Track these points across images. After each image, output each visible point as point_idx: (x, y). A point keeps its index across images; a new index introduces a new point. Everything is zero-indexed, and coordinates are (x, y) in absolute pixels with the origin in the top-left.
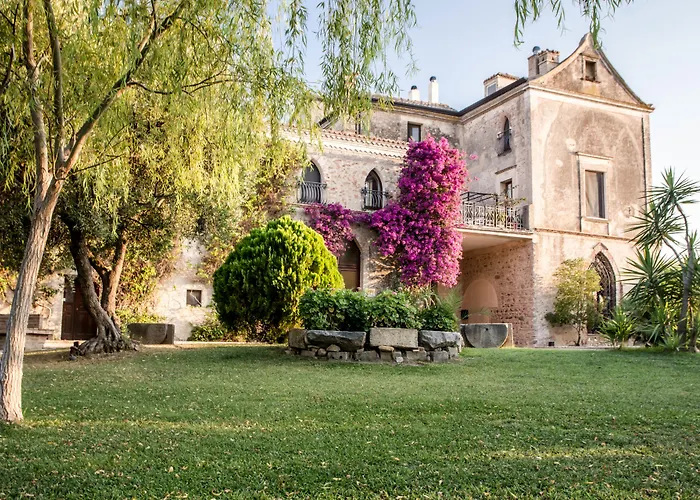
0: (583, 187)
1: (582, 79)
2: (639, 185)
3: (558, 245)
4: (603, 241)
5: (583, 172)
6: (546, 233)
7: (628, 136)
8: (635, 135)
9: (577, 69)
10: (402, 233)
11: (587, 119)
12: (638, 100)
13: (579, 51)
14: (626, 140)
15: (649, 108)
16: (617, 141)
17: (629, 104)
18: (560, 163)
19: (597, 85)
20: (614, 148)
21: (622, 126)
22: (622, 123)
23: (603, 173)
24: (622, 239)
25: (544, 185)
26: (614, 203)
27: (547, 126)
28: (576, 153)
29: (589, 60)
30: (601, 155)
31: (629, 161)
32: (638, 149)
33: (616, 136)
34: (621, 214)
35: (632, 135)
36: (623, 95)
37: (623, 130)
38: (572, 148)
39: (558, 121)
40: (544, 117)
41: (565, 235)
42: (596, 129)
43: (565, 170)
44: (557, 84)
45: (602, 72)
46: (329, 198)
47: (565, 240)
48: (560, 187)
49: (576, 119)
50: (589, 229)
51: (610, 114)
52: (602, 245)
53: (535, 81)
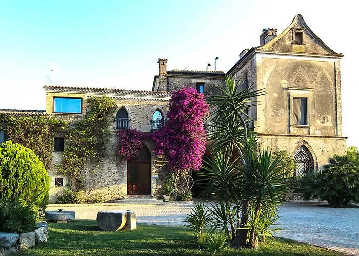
0: (292, 107)
1: (292, 43)
2: (332, 104)
3: (273, 143)
4: (305, 139)
5: (291, 99)
6: (266, 137)
7: (324, 74)
8: (329, 74)
9: (289, 37)
10: (168, 142)
11: (295, 67)
12: (332, 52)
13: (291, 27)
14: (323, 77)
15: (340, 56)
16: (317, 79)
17: (324, 55)
18: (276, 95)
19: (303, 46)
20: (314, 82)
21: (320, 69)
22: (320, 67)
23: (306, 99)
24: (318, 137)
25: (265, 109)
26: (314, 116)
27: (268, 74)
28: (287, 89)
29: (298, 31)
30: (305, 88)
31: (325, 90)
32: (332, 82)
33: (316, 76)
34: (318, 122)
35: (327, 73)
36: (321, 50)
37: (321, 71)
38: (285, 86)
39: (276, 71)
40: (266, 69)
41: (279, 137)
42: (302, 72)
43: (280, 99)
44: (275, 49)
45: (307, 38)
46: (132, 126)
47: (278, 140)
48: (276, 109)
49: (287, 68)
50: (296, 132)
51: (311, 62)
52: (304, 141)
53: (260, 48)
